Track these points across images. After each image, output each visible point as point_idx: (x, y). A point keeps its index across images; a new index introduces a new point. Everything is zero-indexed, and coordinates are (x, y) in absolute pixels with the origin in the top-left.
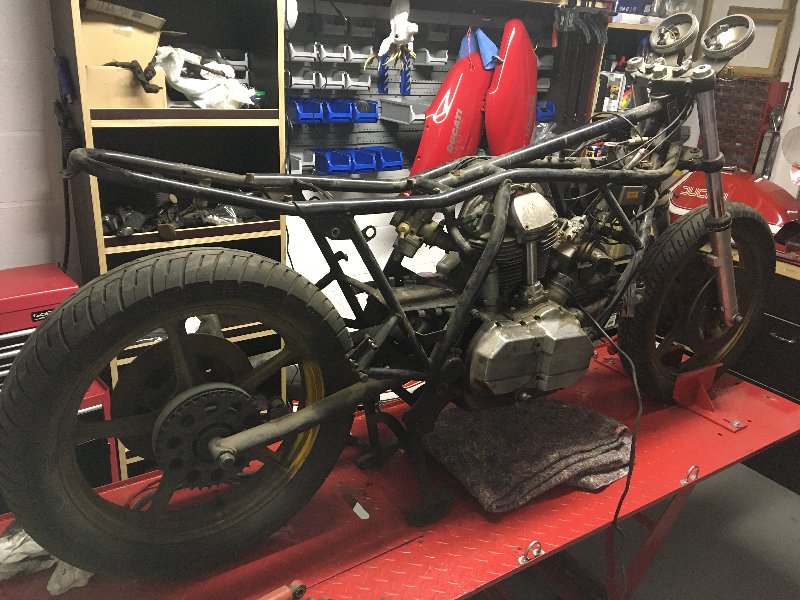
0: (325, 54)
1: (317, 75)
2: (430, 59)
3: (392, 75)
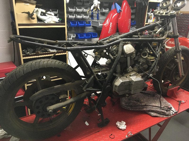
0: (77, 10)
1: (76, 15)
2: (104, 11)
3: (95, 15)
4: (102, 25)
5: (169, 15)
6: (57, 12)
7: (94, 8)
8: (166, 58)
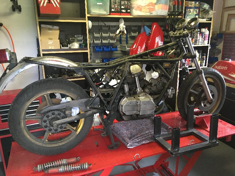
0: (103, 35)
2: (133, 34)
3: (123, 39)
4: (129, 49)
5: (182, 35)
6: (82, 38)
7: (120, 32)
8: (188, 81)
